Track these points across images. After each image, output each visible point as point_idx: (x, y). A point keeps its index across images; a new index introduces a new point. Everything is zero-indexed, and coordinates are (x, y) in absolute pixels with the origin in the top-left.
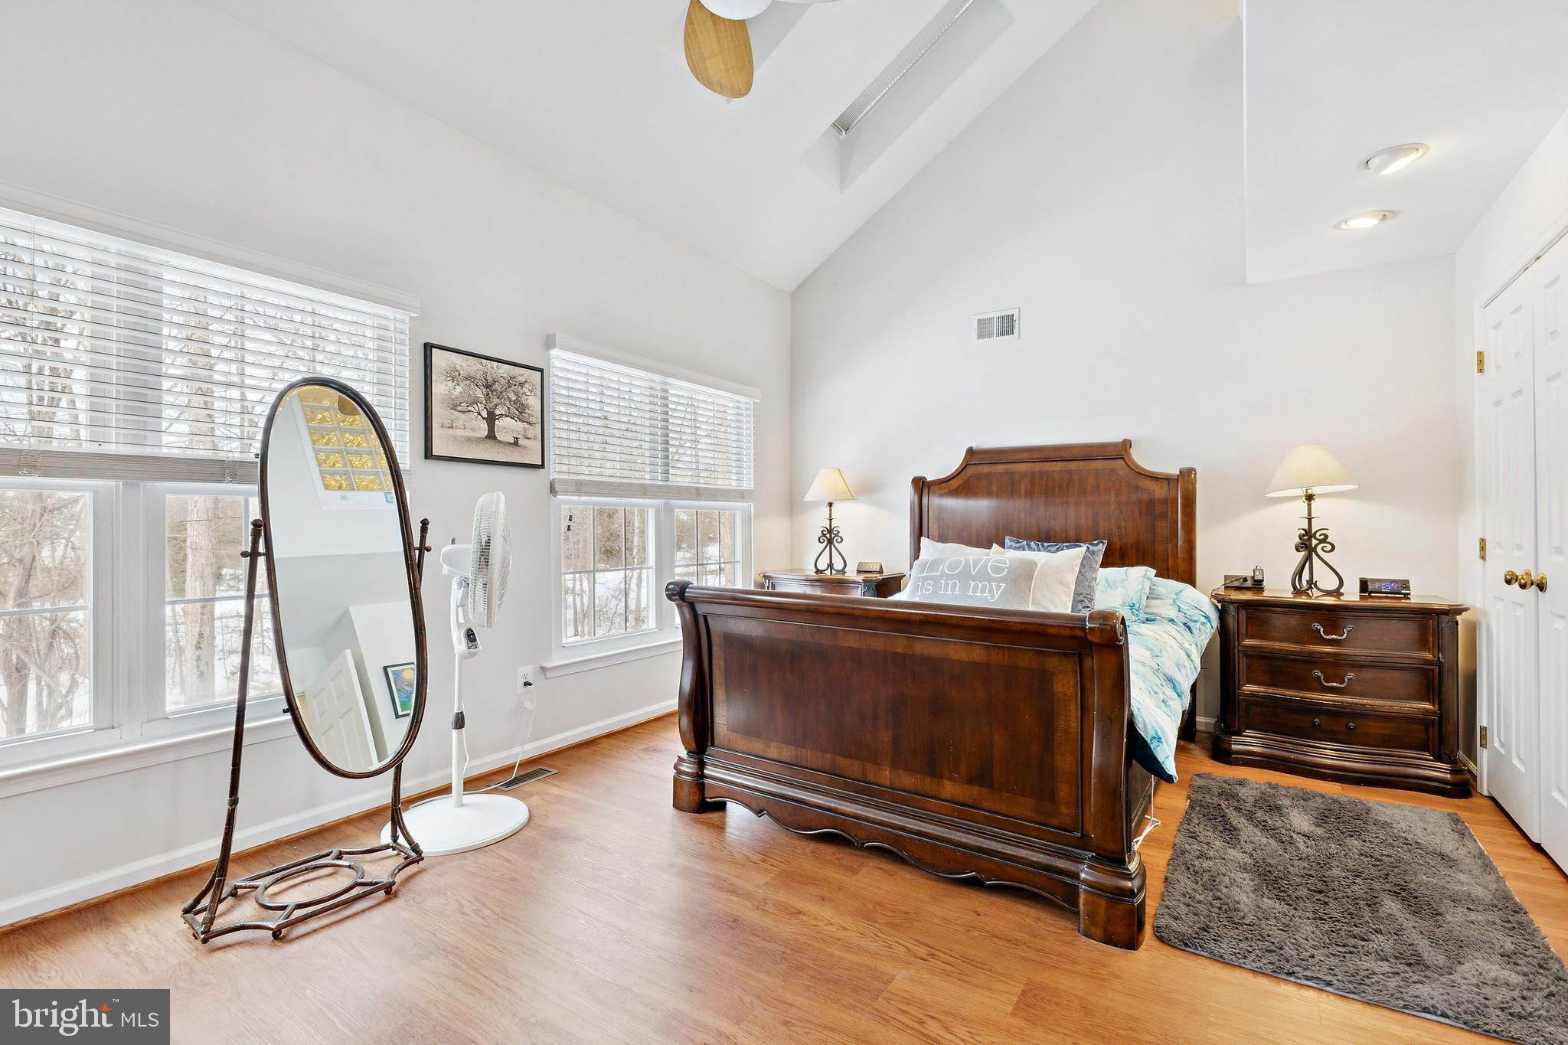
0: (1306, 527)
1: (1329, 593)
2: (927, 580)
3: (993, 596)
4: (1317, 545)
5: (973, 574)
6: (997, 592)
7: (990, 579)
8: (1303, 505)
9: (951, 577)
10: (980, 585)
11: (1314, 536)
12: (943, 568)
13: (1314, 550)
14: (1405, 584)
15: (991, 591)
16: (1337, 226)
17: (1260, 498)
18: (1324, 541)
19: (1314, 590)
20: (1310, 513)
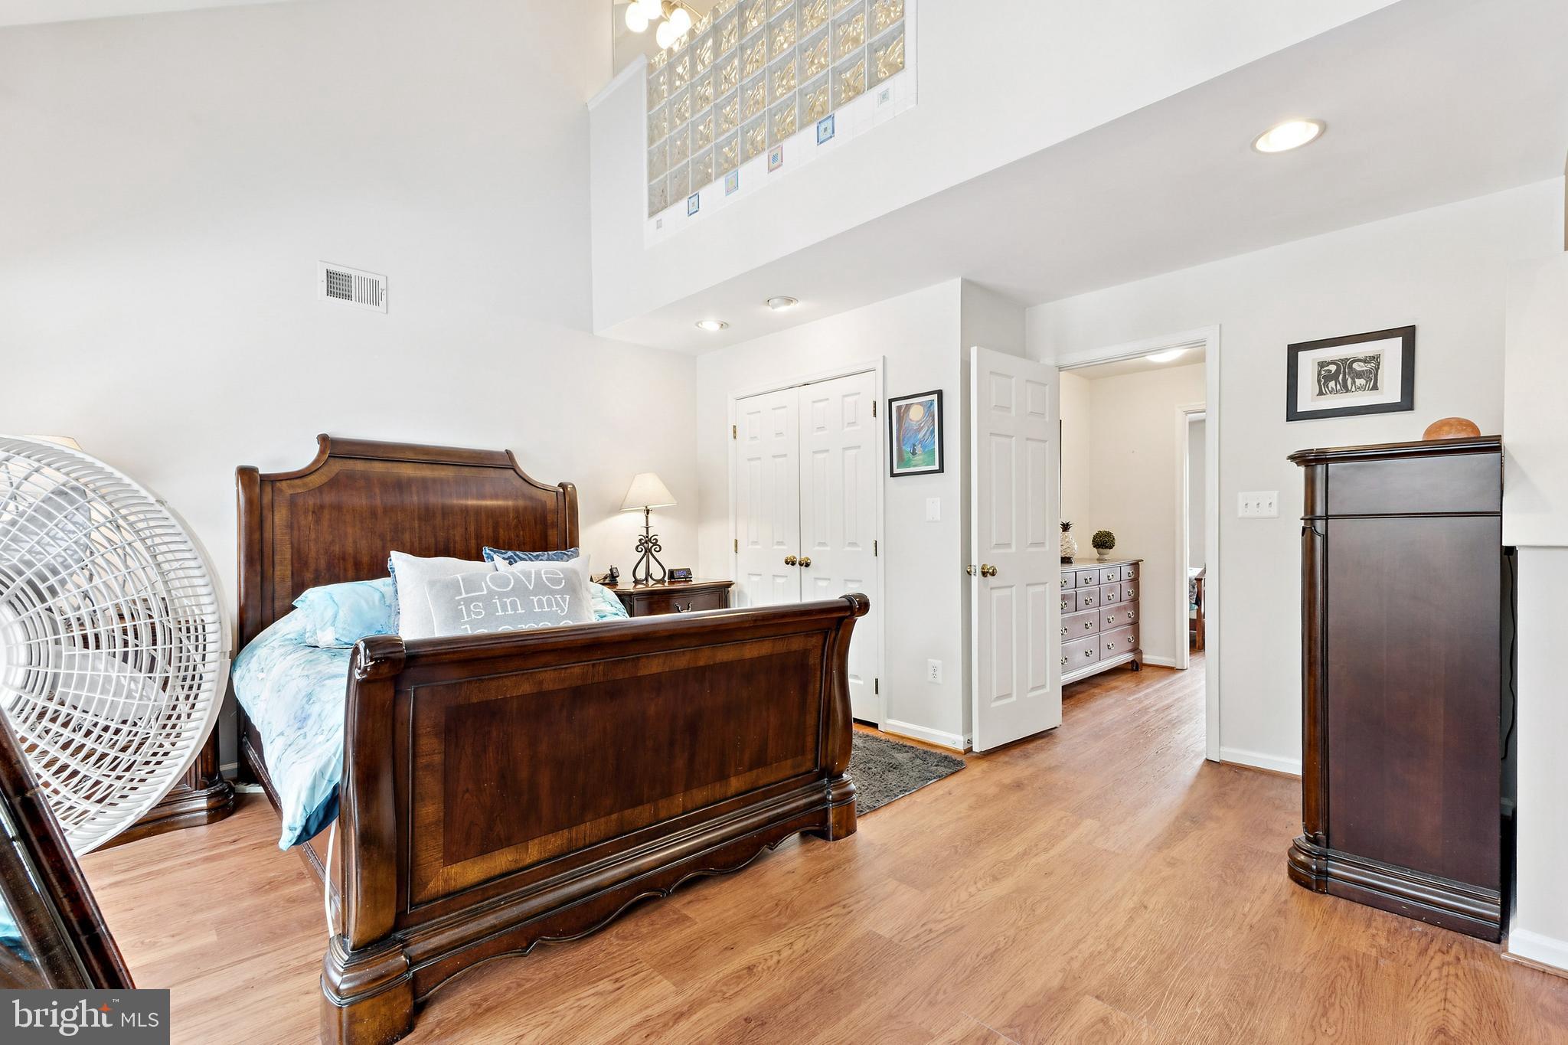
0: (645, 534)
1: (658, 582)
2: (472, 602)
3: (563, 610)
4: (651, 547)
5: (531, 588)
6: (565, 605)
7: (553, 592)
8: (643, 515)
9: (507, 595)
10: (544, 599)
11: (650, 540)
12: (486, 583)
13: (650, 551)
14: (688, 572)
15: (558, 604)
16: (697, 324)
17: (617, 509)
18: (655, 544)
19: (650, 579)
20: (647, 525)
